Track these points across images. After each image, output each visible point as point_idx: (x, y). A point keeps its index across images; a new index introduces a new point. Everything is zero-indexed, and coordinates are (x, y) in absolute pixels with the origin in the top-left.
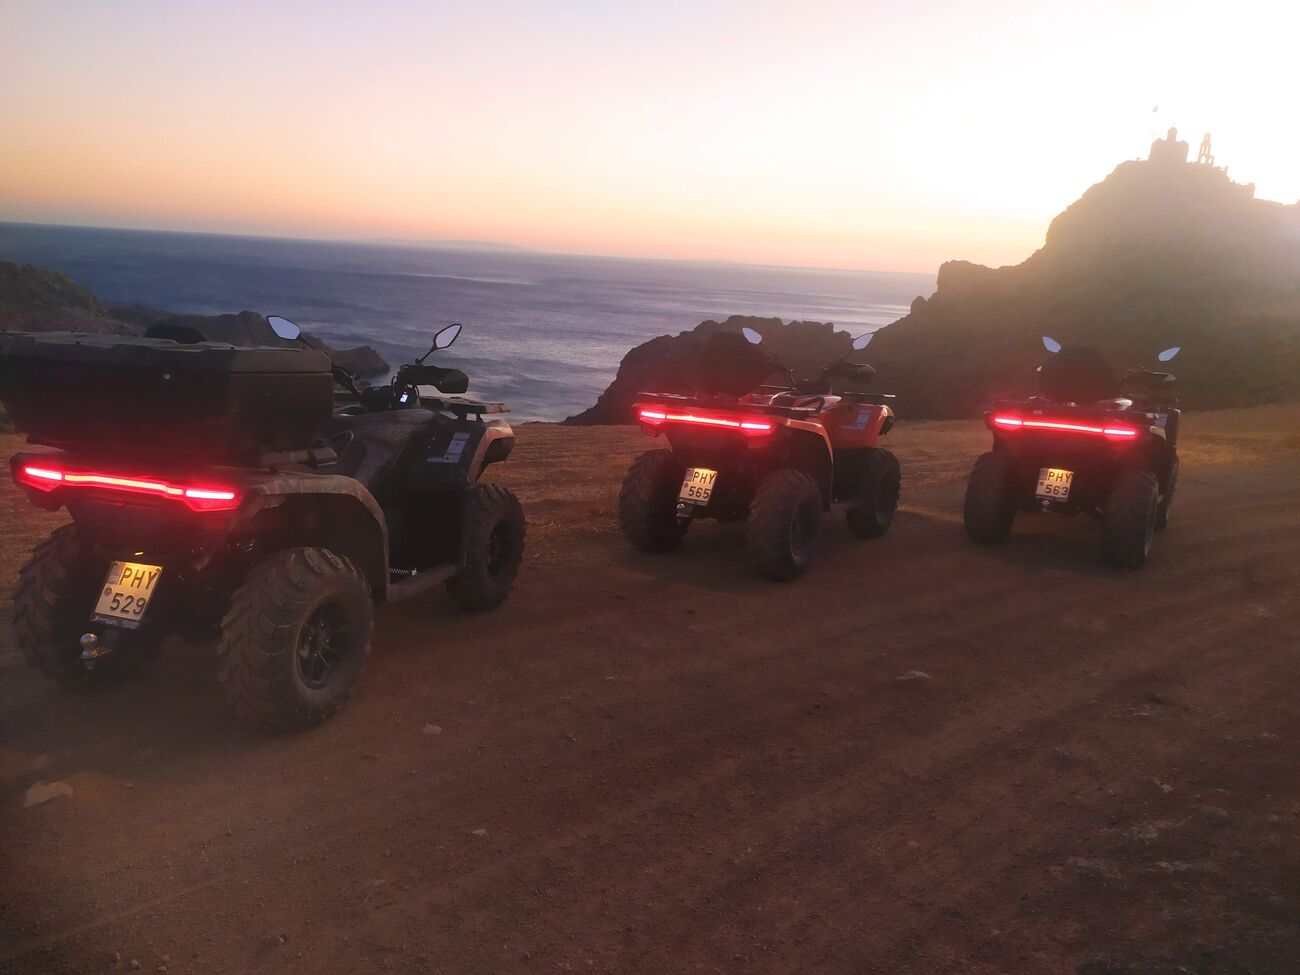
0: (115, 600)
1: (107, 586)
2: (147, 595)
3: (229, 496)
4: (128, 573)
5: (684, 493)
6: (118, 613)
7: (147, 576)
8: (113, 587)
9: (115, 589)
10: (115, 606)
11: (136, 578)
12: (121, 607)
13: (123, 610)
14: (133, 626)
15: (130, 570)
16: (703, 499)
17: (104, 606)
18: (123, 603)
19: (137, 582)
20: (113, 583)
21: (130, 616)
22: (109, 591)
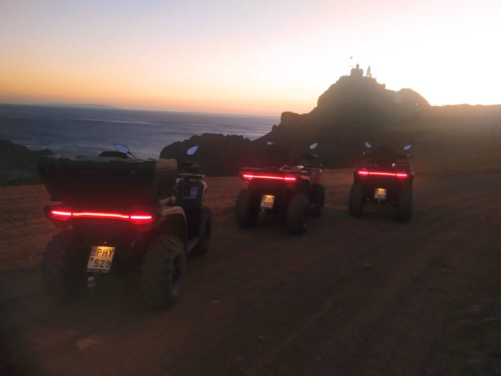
0: (96, 262)
1: (91, 257)
2: (111, 259)
3: (150, 217)
5: (262, 205)
6: (98, 268)
7: (109, 251)
9: (95, 258)
10: (96, 265)
11: (104, 253)
13: (100, 266)
14: (107, 272)
15: (101, 250)
16: (270, 206)
17: (91, 265)
18: (100, 263)
19: (105, 254)
20: (94, 256)
21: (105, 268)
22: (92, 259)
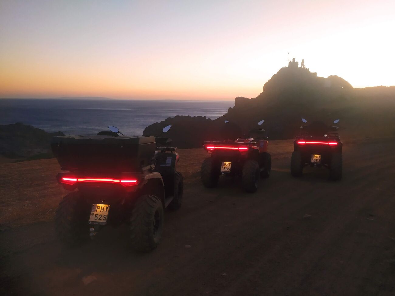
0: (95, 217)
1: (92, 212)
2: (107, 214)
3: (135, 181)
4: (98, 208)
5: (222, 169)
7: (105, 208)
8: (94, 212)
9: (95, 213)
10: (96, 218)
12: (98, 218)
14: (104, 224)
16: (228, 171)
17: (92, 219)
19: (102, 210)
20: (94, 211)
21: (102, 221)
22: (93, 214)
